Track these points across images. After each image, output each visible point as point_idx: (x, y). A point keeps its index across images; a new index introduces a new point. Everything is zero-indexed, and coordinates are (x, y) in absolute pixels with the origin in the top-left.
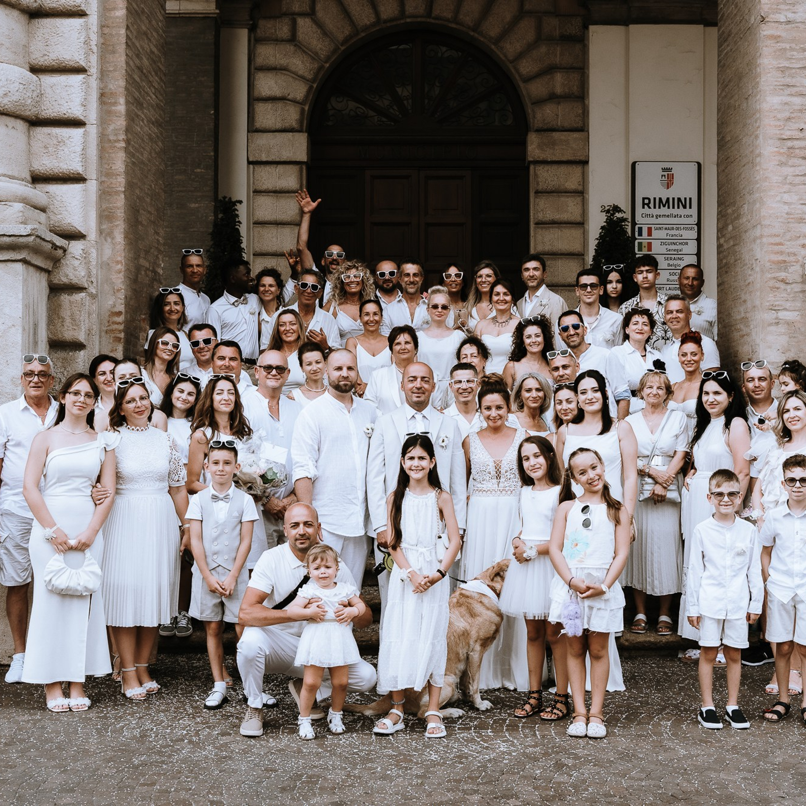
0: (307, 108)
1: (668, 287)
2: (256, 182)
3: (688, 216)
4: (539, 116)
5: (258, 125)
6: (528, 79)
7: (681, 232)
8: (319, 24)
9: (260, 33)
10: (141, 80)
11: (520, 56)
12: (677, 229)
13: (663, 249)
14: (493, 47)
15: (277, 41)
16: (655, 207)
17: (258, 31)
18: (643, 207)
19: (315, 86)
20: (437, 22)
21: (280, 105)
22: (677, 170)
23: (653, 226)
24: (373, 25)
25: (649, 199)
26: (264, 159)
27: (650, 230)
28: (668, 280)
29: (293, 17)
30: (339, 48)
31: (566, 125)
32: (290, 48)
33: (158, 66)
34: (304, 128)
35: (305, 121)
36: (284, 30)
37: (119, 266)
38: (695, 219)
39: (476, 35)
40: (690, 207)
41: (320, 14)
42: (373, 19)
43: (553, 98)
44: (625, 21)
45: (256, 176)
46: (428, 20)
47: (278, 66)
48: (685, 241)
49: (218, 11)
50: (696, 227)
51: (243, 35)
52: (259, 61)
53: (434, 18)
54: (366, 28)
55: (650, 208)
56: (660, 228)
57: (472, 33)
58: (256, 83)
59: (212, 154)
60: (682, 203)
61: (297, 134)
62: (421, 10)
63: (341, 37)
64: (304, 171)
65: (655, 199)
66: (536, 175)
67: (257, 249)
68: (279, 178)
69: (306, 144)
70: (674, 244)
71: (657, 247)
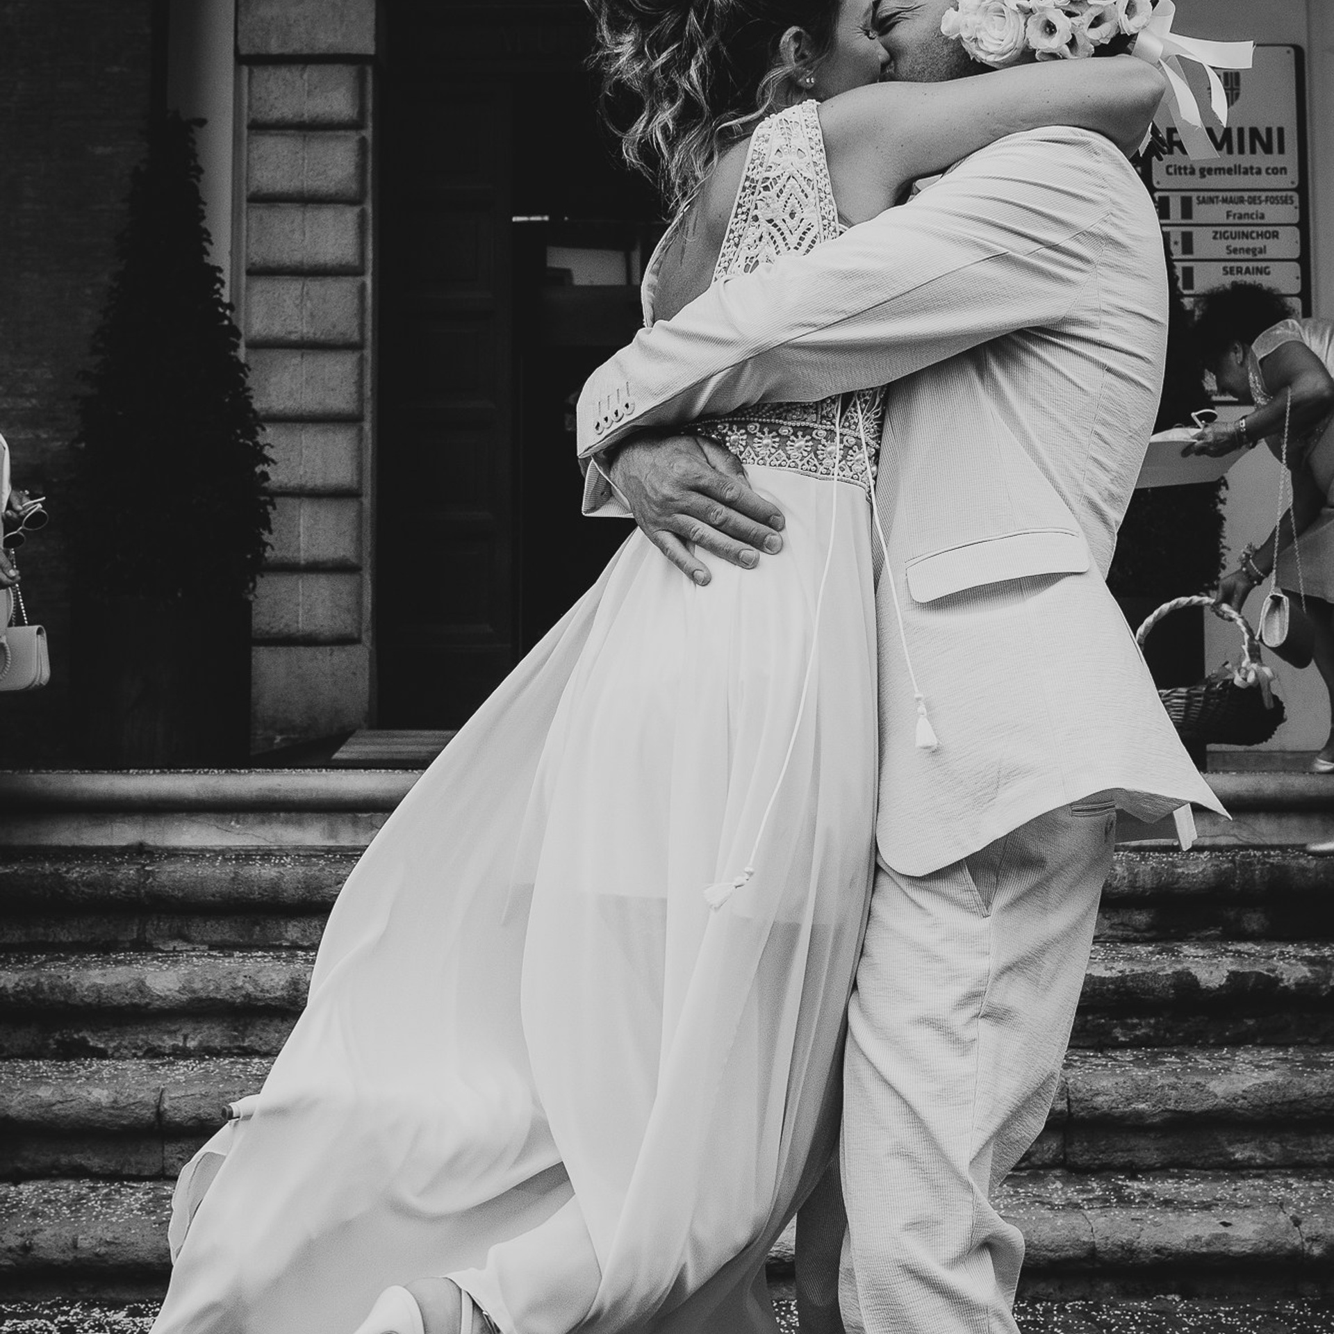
2: (256, 105)
3: (1276, 171)
7: (1261, 208)
12: (1252, 201)
13: (1219, 248)
23: (1194, 195)
26: (274, 48)
27: (1187, 203)
38: (1290, 179)
45: (258, 90)
48: (1271, 229)
50: (1296, 196)
56: (1212, 200)
59: (147, 31)
60: (1262, 140)
64: (370, 78)
67: (256, 259)
68: (309, 93)
69: (371, 17)
70: (1246, 236)
71: (1205, 243)
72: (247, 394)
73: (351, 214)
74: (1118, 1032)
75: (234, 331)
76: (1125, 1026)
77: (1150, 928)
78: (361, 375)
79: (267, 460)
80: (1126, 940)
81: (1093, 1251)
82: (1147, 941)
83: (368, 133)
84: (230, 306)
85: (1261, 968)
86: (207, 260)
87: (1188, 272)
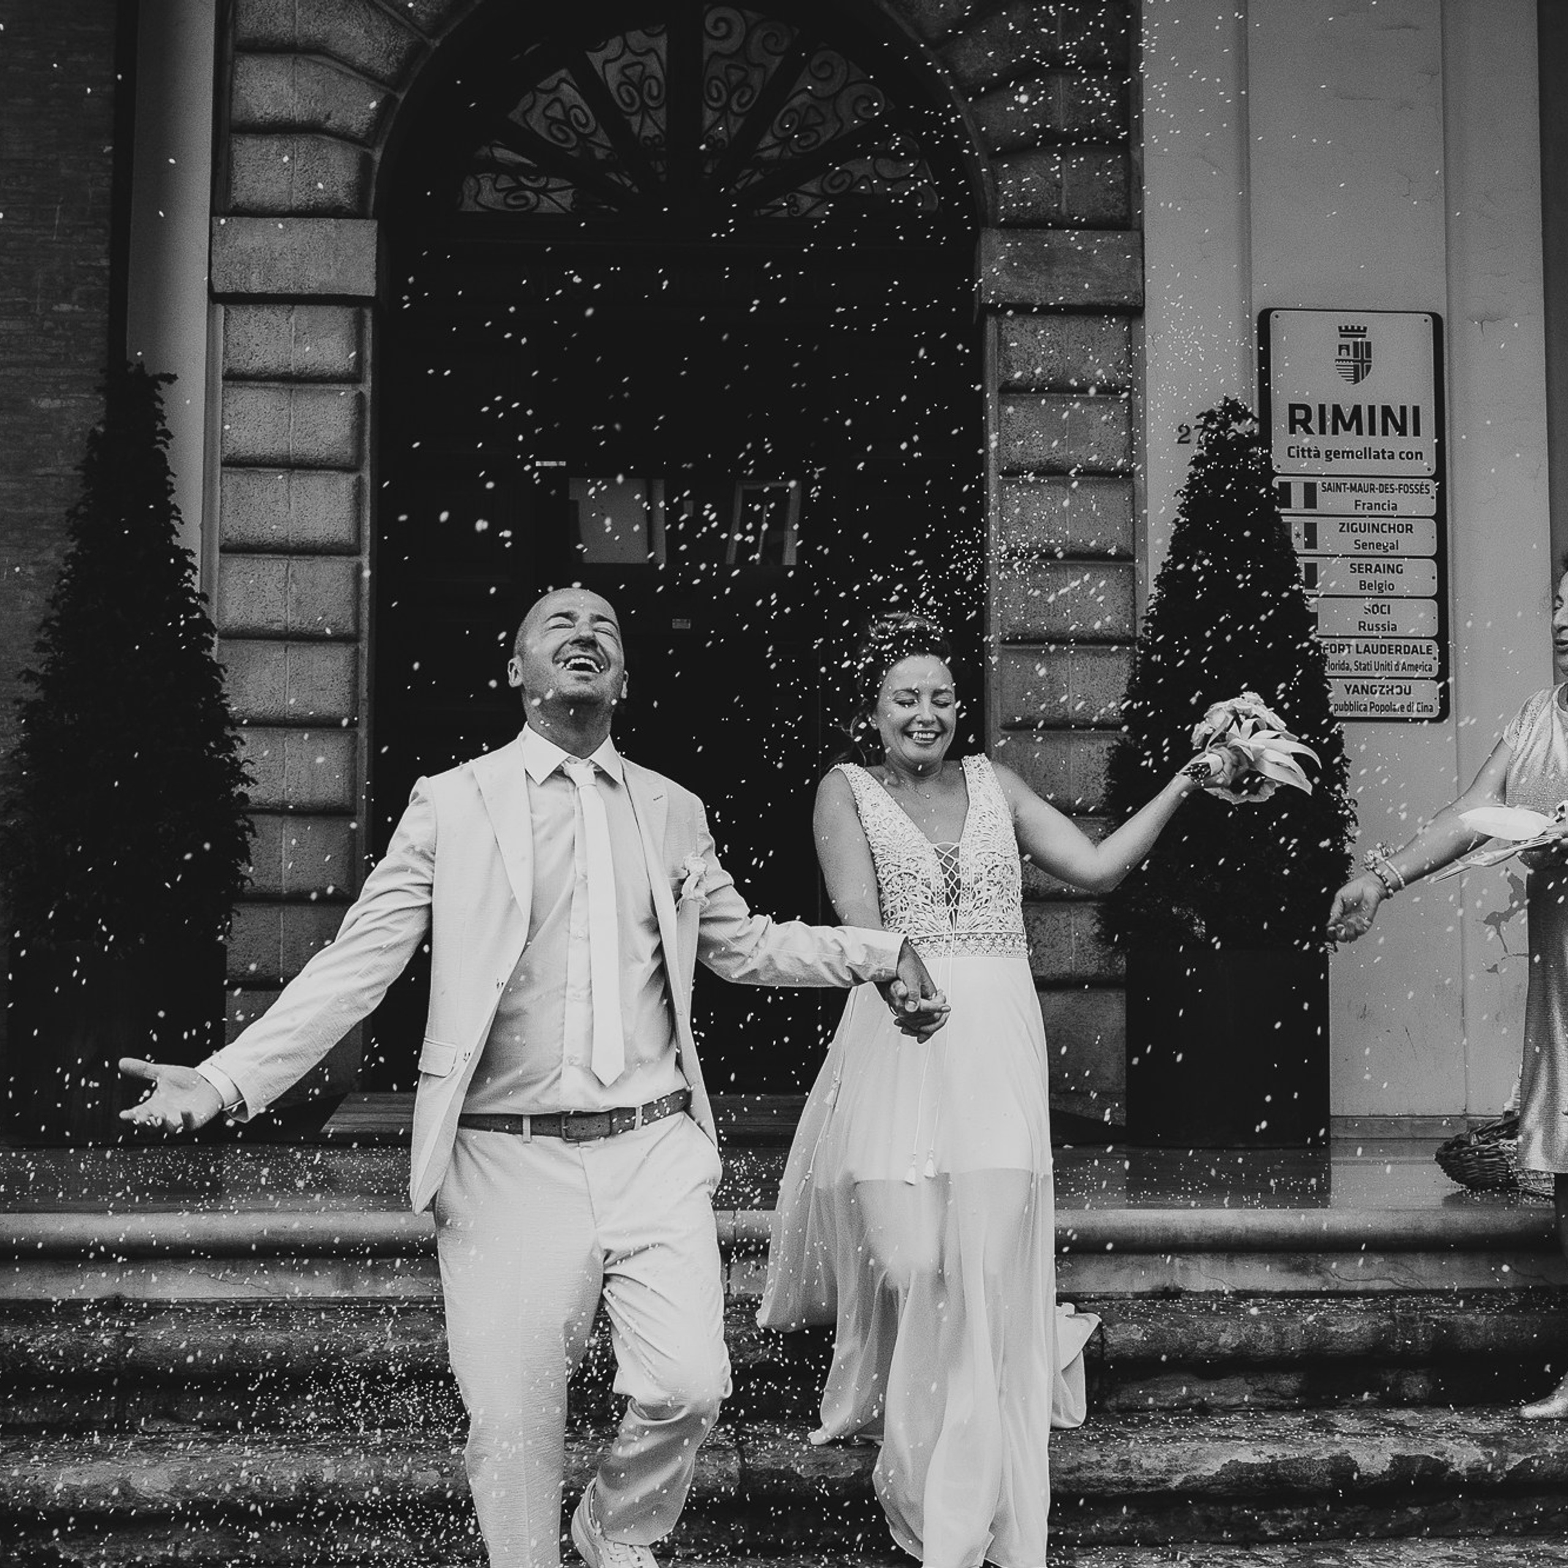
0: (377, 156)
1: (1363, 643)
2: (233, 352)
3: (1410, 455)
4: (1008, 186)
5: (240, 196)
7: (1393, 498)
11: (958, 30)
12: (1384, 489)
13: (1347, 542)
16: (1323, 431)
18: (1292, 431)
19: (401, 97)
21: (303, 144)
22: (1379, 332)
23: (1319, 482)
25: (1307, 409)
26: (256, 285)
27: (1310, 490)
28: (1362, 625)
31: (1083, 210)
34: (371, 208)
35: (373, 191)
38: (1428, 464)
40: (1417, 433)
43: (1046, 140)
45: (235, 335)
47: (301, 41)
48: (1404, 521)
50: (1432, 485)
52: (249, 25)
55: (1309, 431)
56: (1339, 487)
58: (237, 84)
59: (105, 262)
60: (1394, 420)
61: (348, 224)
64: (369, 323)
65: (1322, 408)
66: (1003, 343)
67: (232, 534)
68: (297, 339)
69: (372, 250)
70: (1376, 528)
71: (1329, 535)
72: (224, 701)
73: (345, 483)
74: (1266, 1525)
75: (206, 625)
76: (1274, 1518)
77: (1299, 1393)
78: (356, 672)
79: (247, 780)
80: (1271, 1409)
82: (1296, 1410)
83: (366, 388)
84: (204, 597)
85: (1428, 1451)
86: (175, 541)
87: (1312, 569)
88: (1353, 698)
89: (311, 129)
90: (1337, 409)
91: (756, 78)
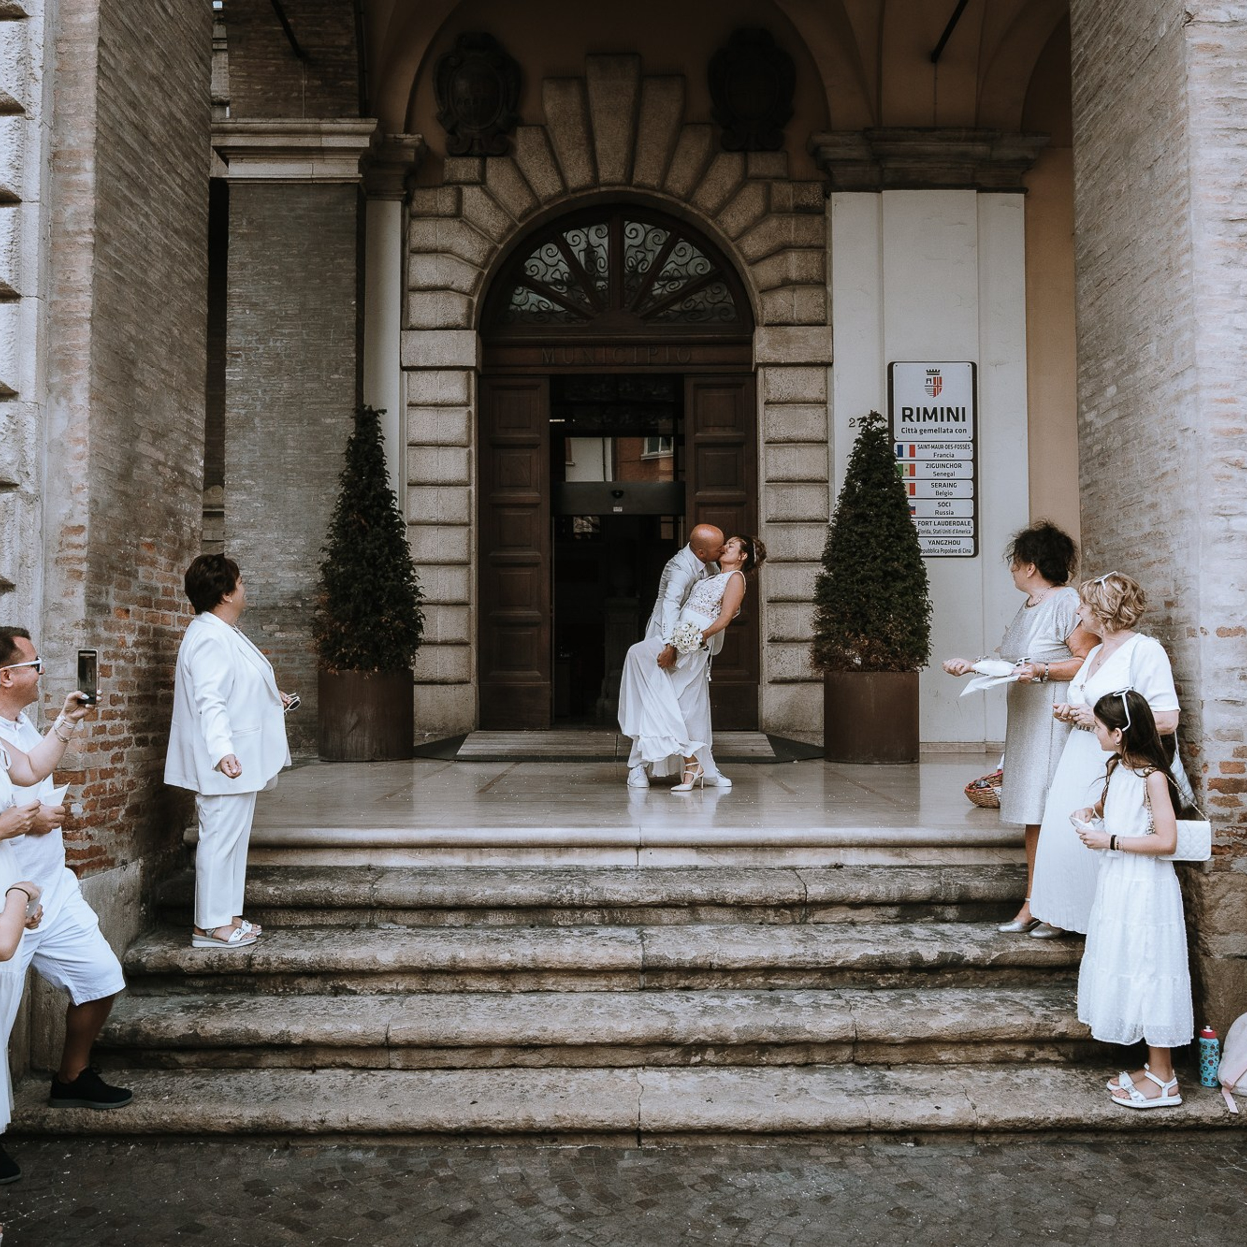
0: (475, 300)
1: (937, 521)
2: (412, 393)
3: (960, 431)
4: (769, 306)
5: (414, 321)
6: (754, 262)
7: (952, 451)
8: (490, 195)
9: (416, 206)
10: (143, 149)
11: (744, 232)
12: (948, 447)
13: (930, 473)
14: (710, 221)
15: (439, 216)
16: (918, 420)
17: (414, 204)
18: (904, 420)
19: (486, 272)
20: (639, 191)
21: (441, 295)
22: (946, 372)
23: (916, 444)
24: (559, 195)
25: (911, 410)
26: (421, 364)
27: (912, 448)
28: (937, 512)
29: (458, 186)
30: (516, 225)
31: (804, 317)
32: (455, 224)
33: (191, 147)
34: (473, 325)
35: (474, 317)
36: (445, 201)
37: (80, 448)
38: (970, 435)
39: (689, 207)
40: (964, 420)
41: (492, 182)
42: (558, 188)
43: (786, 283)
44: (876, 188)
45: (413, 385)
46: (628, 189)
47: (440, 248)
48: (957, 462)
49: (361, 176)
50: (971, 445)
51: (395, 209)
52: (416, 241)
53: (635, 186)
54: (550, 199)
55: (912, 420)
56: (926, 447)
57: (683, 205)
58: (411, 268)
59: (354, 355)
60: (954, 414)
61: (463, 333)
62: (619, 176)
63: (518, 211)
64: (473, 379)
65: (918, 409)
66: (766, 381)
67: (413, 478)
68: (440, 387)
69: (474, 346)
70: (944, 466)
71: (921, 470)
73: (464, 452)
78: (469, 539)
81: (869, 1124)
83: (472, 408)
87: (913, 486)
88: (932, 547)
89: (445, 288)
90: (925, 410)
91: (650, 257)
